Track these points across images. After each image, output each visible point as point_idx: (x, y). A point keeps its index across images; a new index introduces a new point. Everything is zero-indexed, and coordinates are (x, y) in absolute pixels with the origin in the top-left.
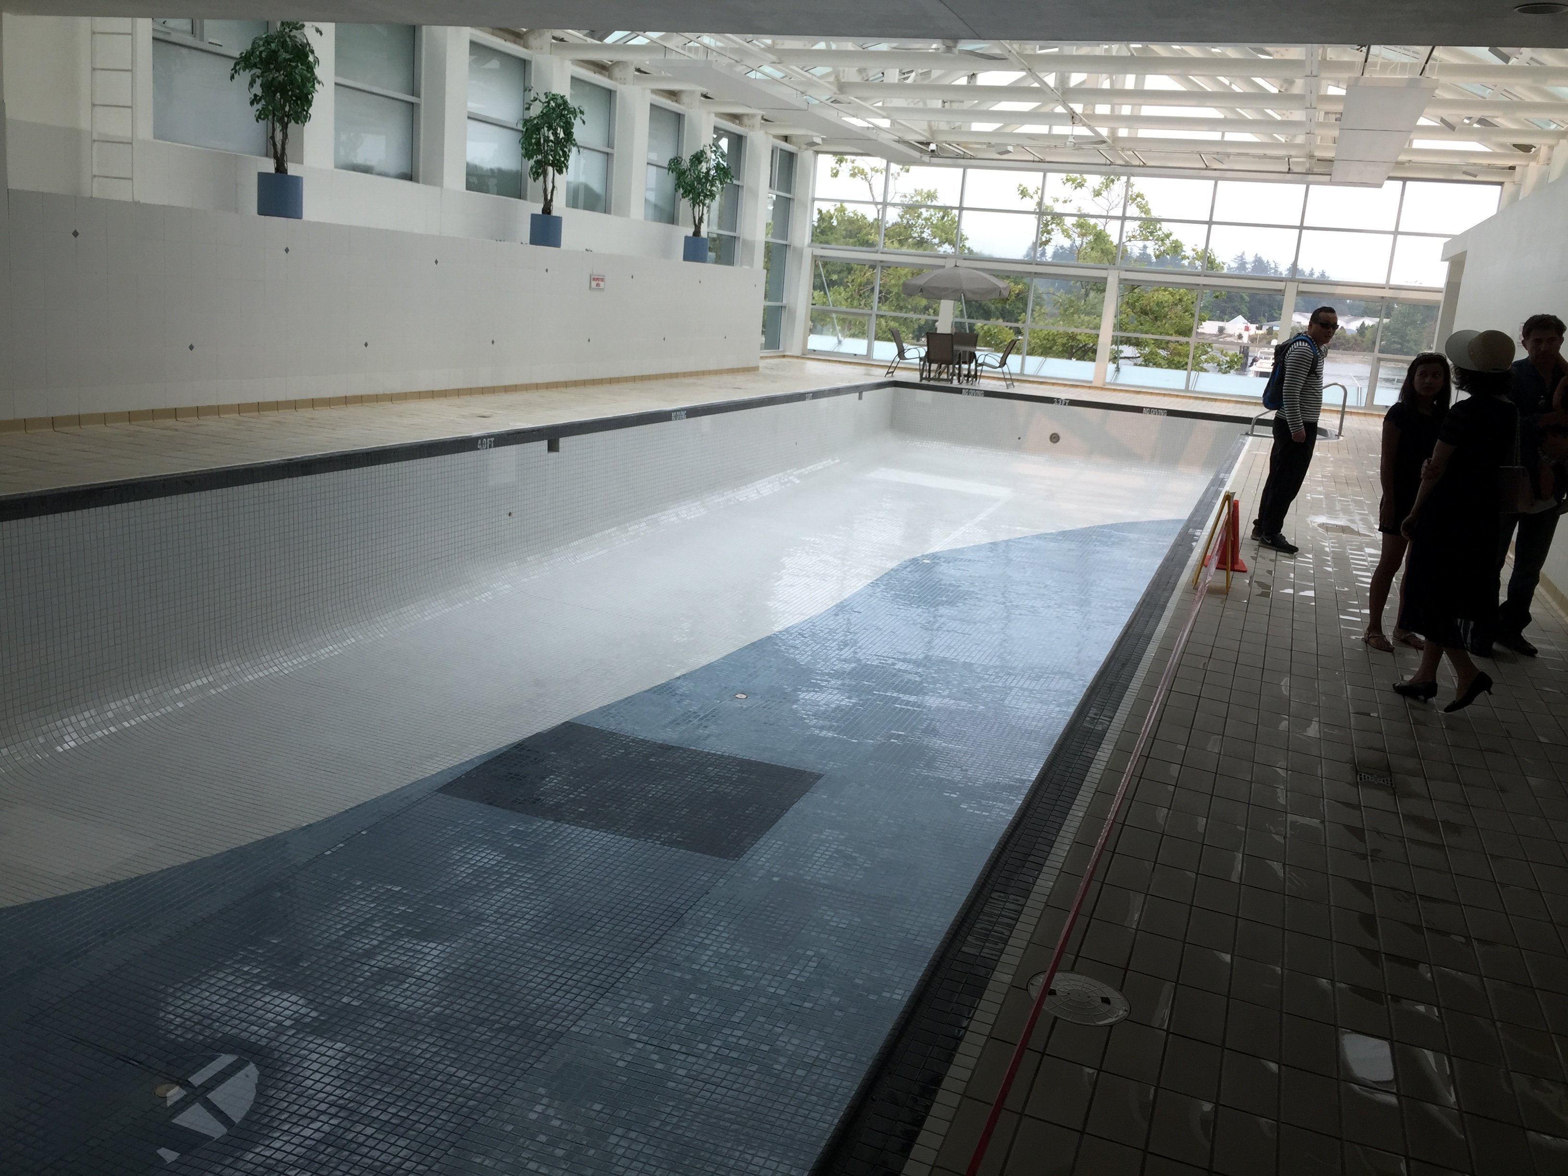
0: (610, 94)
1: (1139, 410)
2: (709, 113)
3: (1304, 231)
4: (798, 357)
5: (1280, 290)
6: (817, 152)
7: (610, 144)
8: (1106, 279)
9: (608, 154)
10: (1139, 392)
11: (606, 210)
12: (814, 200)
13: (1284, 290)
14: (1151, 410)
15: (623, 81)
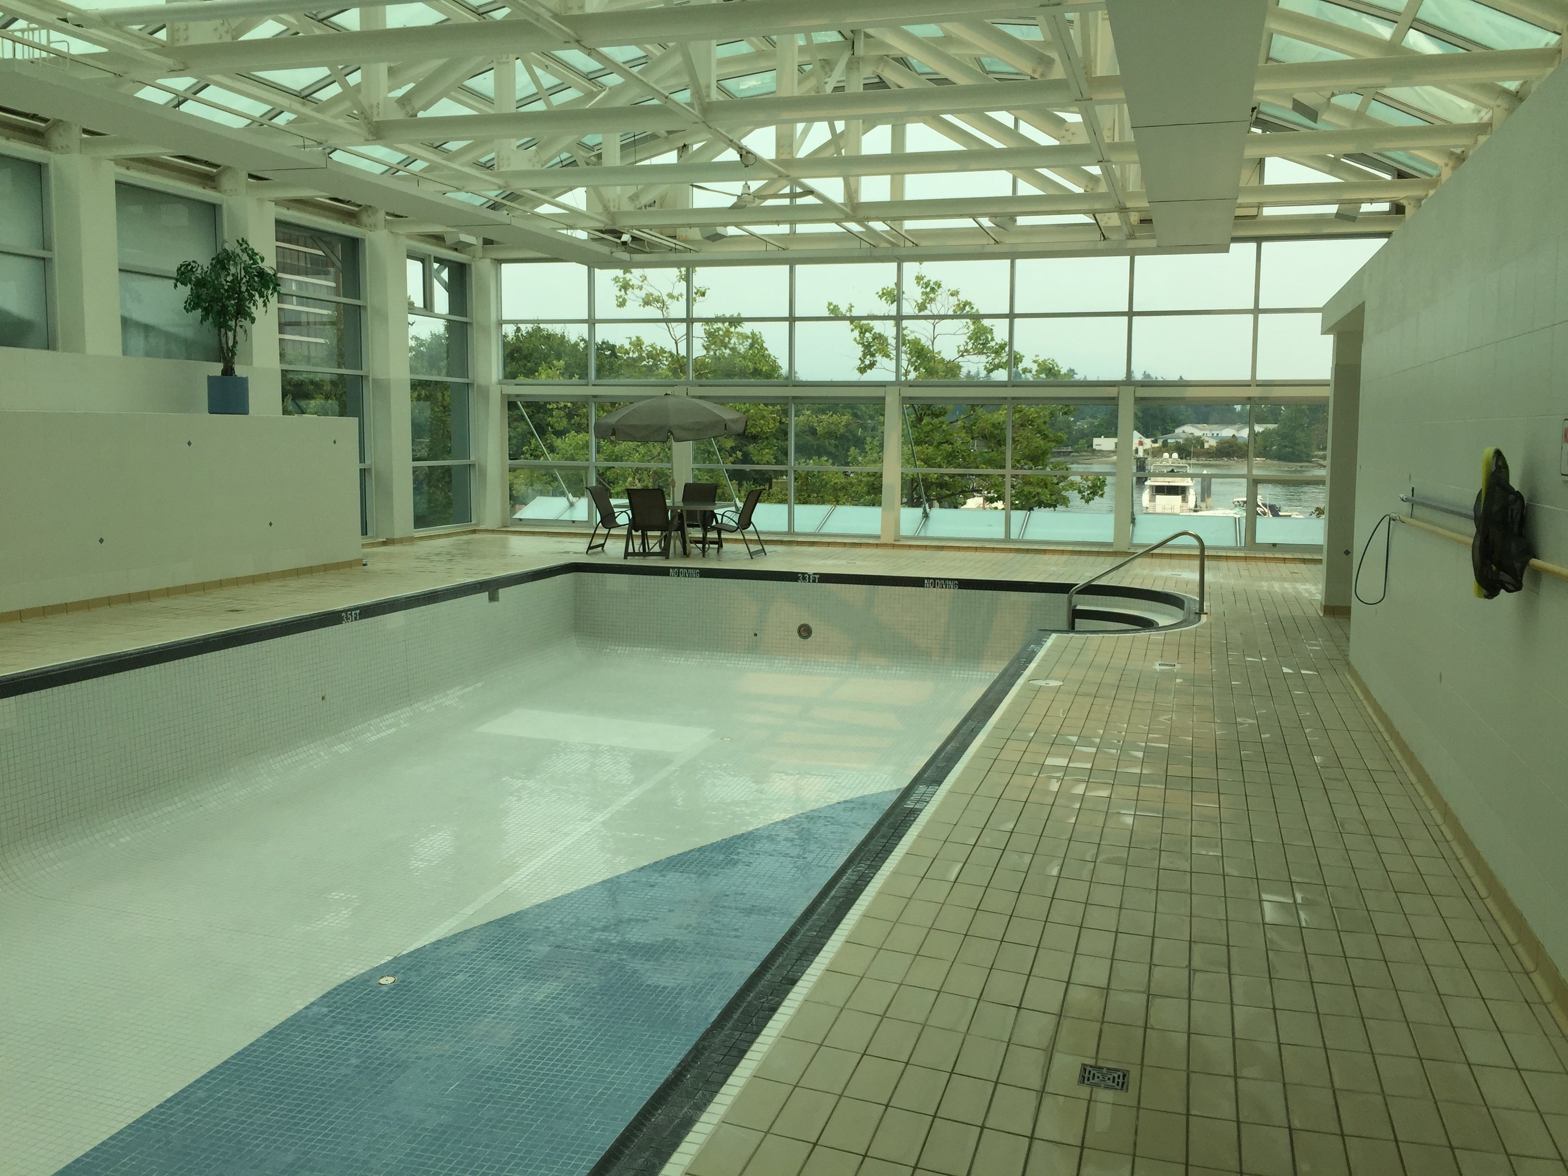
0: (38, 169)
1: (918, 582)
2: (261, 201)
3: (1135, 318)
4: (493, 531)
5: (1113, 398)
6: (500, 262)
7: (46, 245)
8: (884, 398)
9: (44, 259)
10: (942, 548)
11: (49, 345)
12: (501, 323)
13: (1118, 398)
14: (936, 582)
15: (65, 150)
